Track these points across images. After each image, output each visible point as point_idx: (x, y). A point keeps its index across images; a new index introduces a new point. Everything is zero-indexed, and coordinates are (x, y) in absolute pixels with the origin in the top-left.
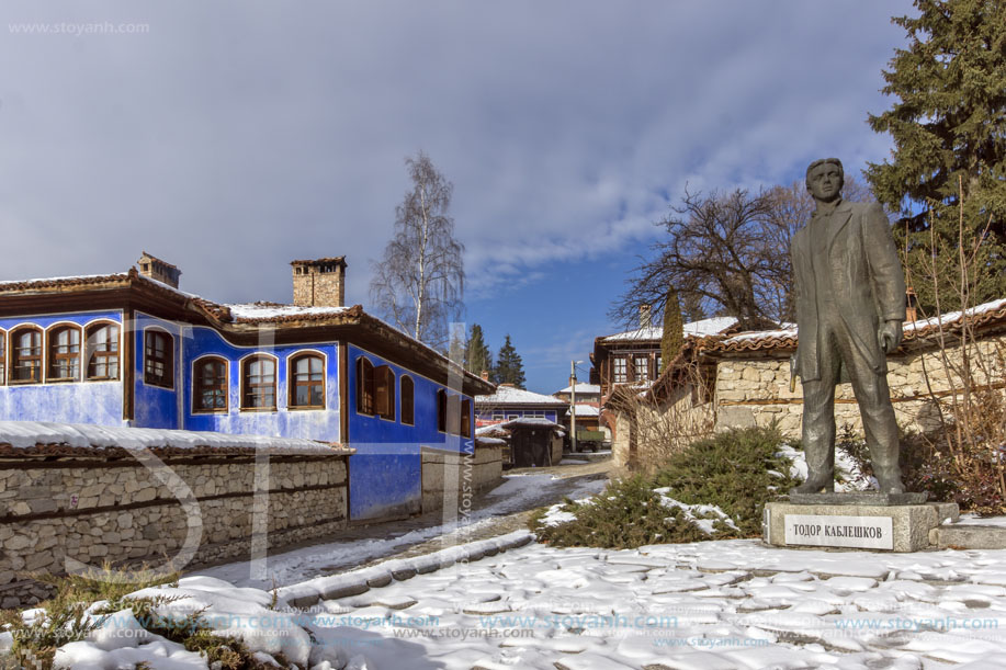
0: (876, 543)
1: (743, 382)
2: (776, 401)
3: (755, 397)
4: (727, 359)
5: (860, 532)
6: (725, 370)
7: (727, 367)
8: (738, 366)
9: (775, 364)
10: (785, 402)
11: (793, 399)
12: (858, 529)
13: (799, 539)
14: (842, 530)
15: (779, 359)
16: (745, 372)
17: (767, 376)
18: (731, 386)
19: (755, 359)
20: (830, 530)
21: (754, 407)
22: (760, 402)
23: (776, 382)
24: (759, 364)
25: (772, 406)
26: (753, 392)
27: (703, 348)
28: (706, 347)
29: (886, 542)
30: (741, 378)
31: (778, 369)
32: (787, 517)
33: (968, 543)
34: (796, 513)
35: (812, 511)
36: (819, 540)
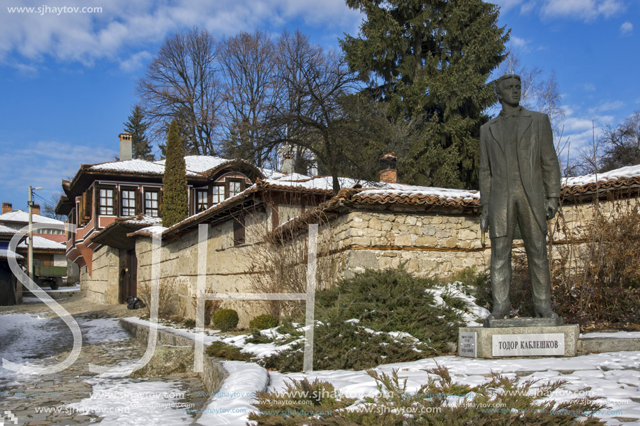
0: (554, 351)
1: (370, 230)
2: (392, 247)
3: (378, 243)
4: (358, 210)
5: (544, 345)
6: (357, 219)
7: (358, 216)
8: (366, 216)
9: (392, 217)
10: (399, 248)
11: (404, 246)
12: (543, 343)
13: (503, 352)
14: (532, 344)
15: (396, 213)
16: (371, 222)
17: (387, 226)
18: (361, 233)
19: (379, 211)
20: (524, 345)
21: (377, 252)
22: (382, 248)
23: (393, 232)
24: (381, 216)
25: (389, 251)
26: (377, 239)
27: (343, 199)
28: (345, 198)
29: (560, 350)
30: (368, 227)
31: (393, 221)
32: (494, 336)
33: (600, 349)
34: (499, 333)
35: (511, 331)
36: (515, 352)
